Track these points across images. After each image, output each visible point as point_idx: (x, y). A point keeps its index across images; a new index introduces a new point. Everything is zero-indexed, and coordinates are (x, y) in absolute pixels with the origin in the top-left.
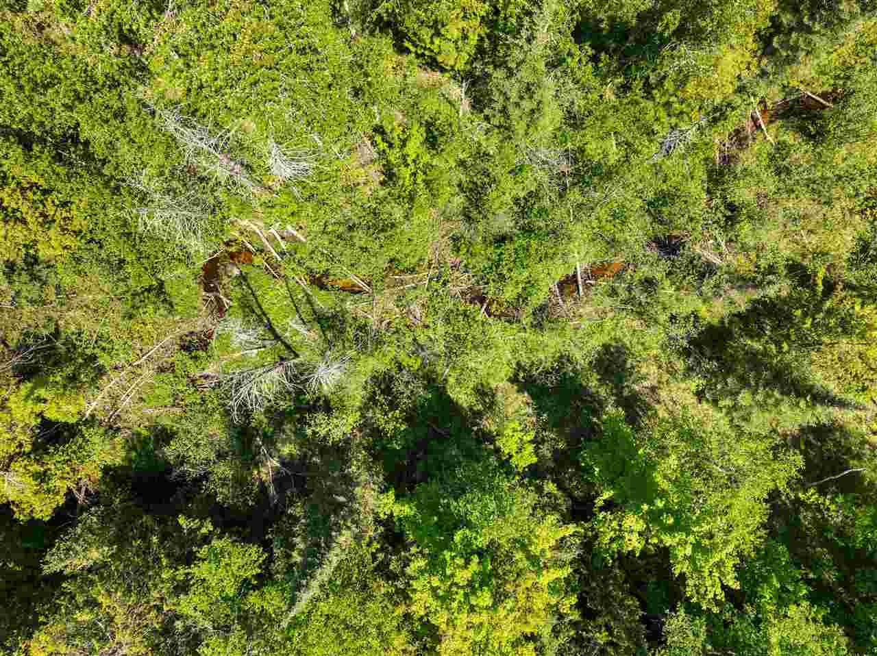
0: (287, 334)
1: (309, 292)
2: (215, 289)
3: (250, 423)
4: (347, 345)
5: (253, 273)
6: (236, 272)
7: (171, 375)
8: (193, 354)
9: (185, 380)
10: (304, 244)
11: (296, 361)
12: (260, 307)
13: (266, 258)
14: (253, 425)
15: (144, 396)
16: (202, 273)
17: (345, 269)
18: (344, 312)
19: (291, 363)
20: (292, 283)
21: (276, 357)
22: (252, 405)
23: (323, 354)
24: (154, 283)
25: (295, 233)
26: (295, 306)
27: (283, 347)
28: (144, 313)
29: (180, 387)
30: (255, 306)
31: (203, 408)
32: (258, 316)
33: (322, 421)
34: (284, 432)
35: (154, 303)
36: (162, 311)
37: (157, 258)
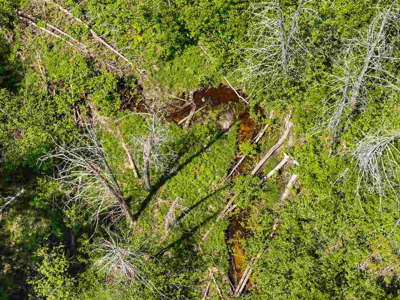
0: (160, 201)
1: (219, 217)
2: (199, 104)
3: (42, 176)
4: (161, 278)
5: (229, 145)
6: (225, 125)
7: (85, 74)
8: (115, 94)
9: (82, 91)
10: (277, 199)
11: (128, 218)
12: (189, 161)
13: (251, 156)
14: (40, 181)
15: (55, 49)
16: (216, 86)
17: (258, 256)
18: (203, 266)
19: (124, 211)
20: (226, 193)
21: (129, 193)
22: (64, 174)
23: (143, 250)
24: (193, 34)
25: (289, 185)
26: (198, 203)
27: (143, 198)
28: (155, 30)
29: (72, 87)
30: (187, 155)
31: (51, 118)
32: (177, 161)
33: (57, 266)
34: (37, 221)
35: (169, 39)
36: (160, 49)
37: (223, 31)
